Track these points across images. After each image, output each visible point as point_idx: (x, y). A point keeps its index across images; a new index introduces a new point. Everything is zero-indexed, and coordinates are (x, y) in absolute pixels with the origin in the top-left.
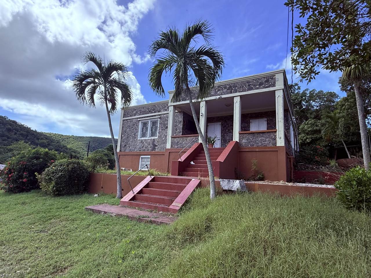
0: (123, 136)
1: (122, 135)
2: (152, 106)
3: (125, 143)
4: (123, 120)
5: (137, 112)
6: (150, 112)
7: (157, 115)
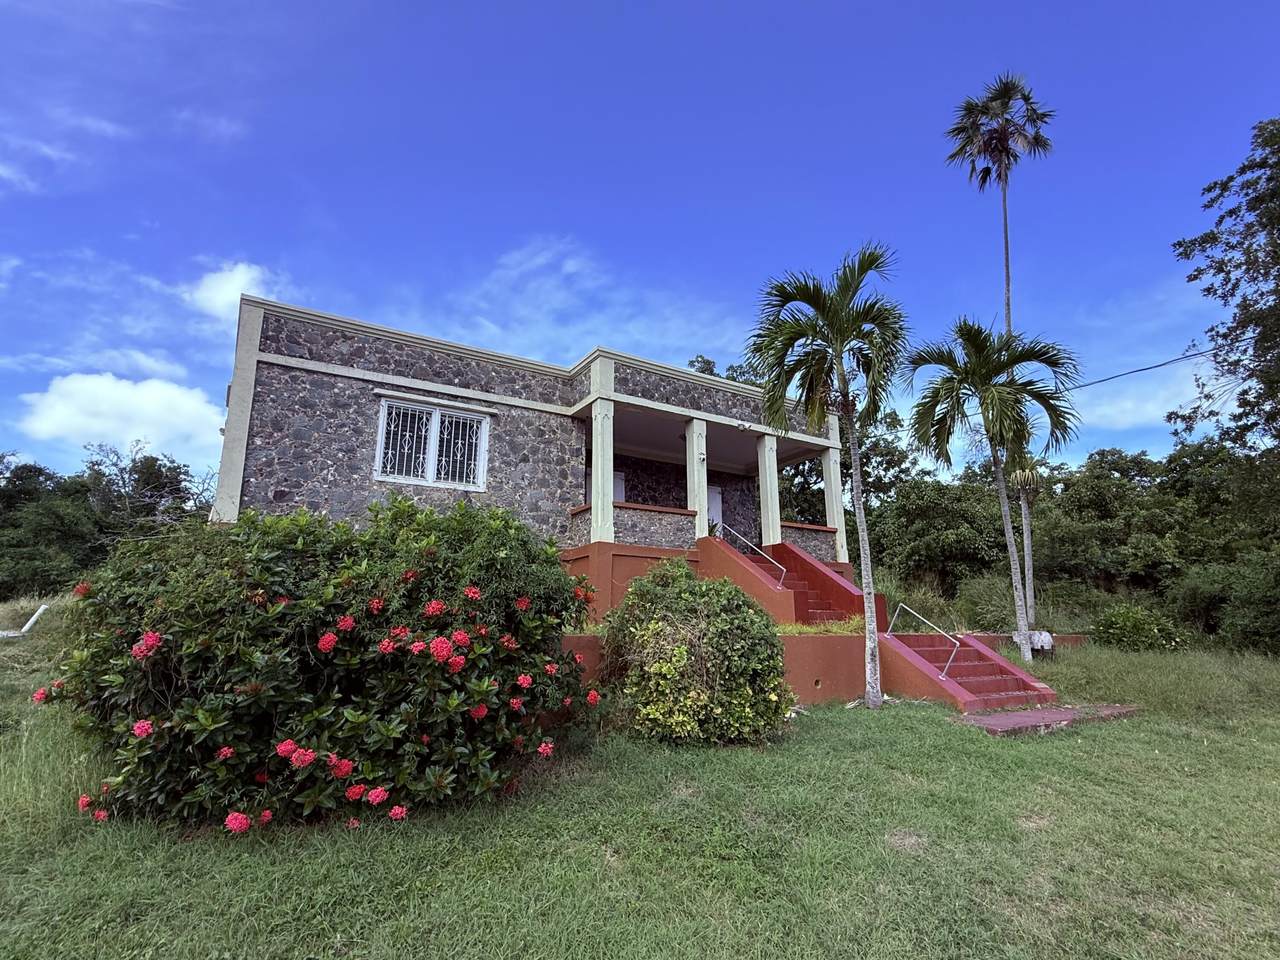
0: (258, 441)
1: (251, 436)
2: (449, 355)
3: (278, 483)
4: (259, 362)
5: (358, 353)
6: (437, 376)
7: (480, 400)
